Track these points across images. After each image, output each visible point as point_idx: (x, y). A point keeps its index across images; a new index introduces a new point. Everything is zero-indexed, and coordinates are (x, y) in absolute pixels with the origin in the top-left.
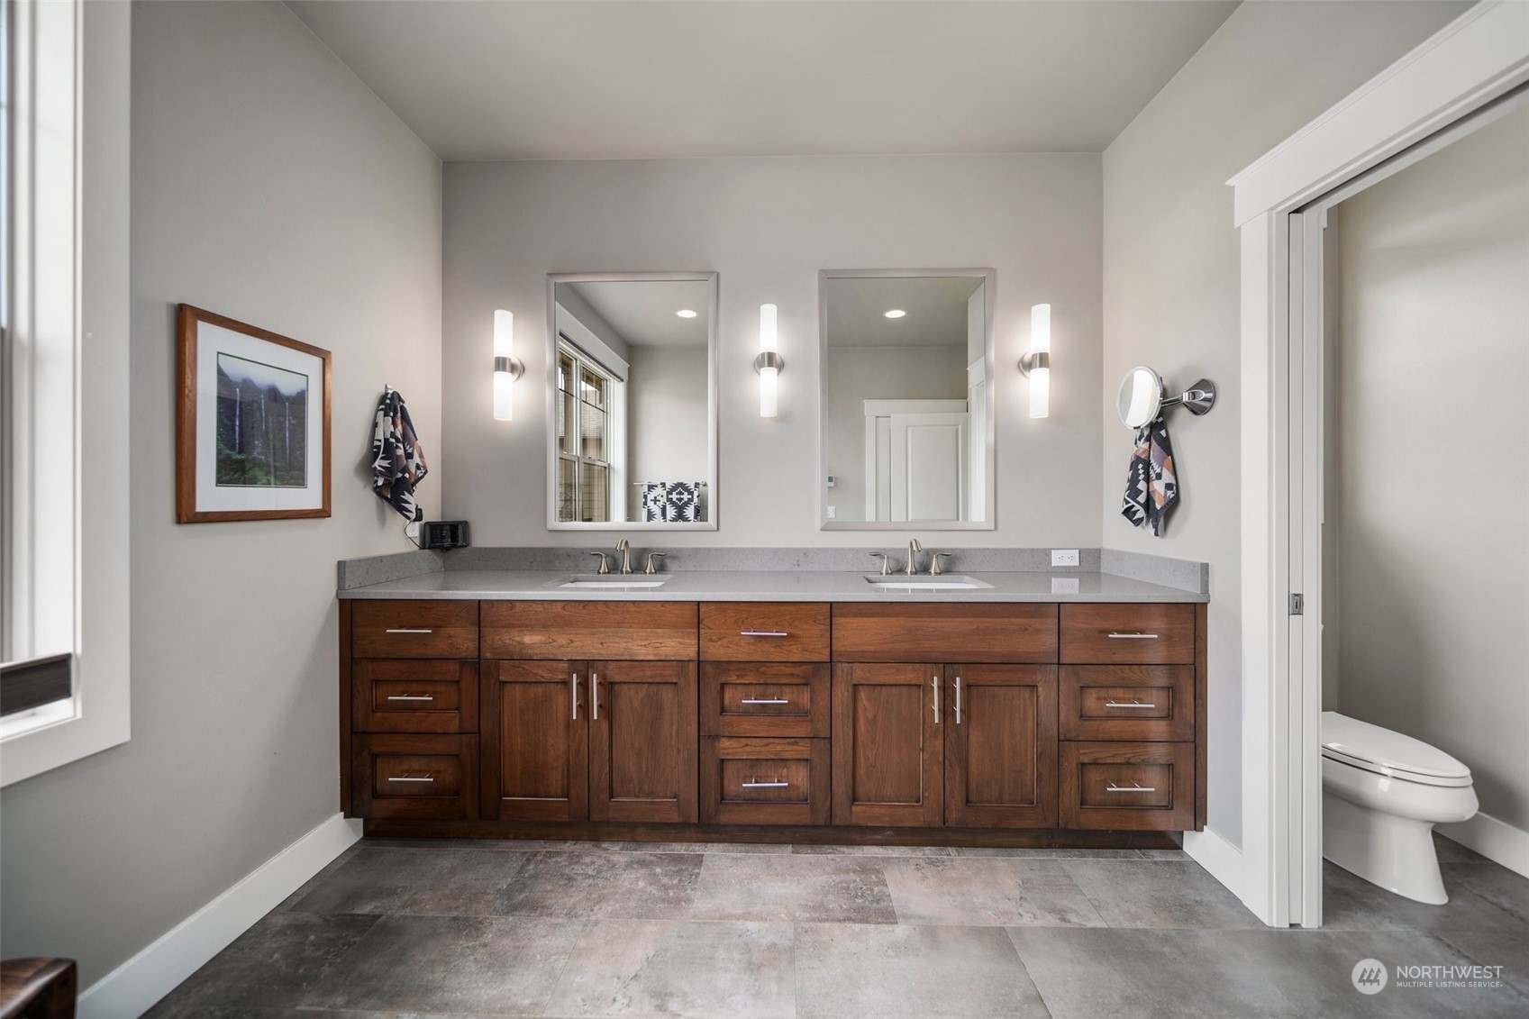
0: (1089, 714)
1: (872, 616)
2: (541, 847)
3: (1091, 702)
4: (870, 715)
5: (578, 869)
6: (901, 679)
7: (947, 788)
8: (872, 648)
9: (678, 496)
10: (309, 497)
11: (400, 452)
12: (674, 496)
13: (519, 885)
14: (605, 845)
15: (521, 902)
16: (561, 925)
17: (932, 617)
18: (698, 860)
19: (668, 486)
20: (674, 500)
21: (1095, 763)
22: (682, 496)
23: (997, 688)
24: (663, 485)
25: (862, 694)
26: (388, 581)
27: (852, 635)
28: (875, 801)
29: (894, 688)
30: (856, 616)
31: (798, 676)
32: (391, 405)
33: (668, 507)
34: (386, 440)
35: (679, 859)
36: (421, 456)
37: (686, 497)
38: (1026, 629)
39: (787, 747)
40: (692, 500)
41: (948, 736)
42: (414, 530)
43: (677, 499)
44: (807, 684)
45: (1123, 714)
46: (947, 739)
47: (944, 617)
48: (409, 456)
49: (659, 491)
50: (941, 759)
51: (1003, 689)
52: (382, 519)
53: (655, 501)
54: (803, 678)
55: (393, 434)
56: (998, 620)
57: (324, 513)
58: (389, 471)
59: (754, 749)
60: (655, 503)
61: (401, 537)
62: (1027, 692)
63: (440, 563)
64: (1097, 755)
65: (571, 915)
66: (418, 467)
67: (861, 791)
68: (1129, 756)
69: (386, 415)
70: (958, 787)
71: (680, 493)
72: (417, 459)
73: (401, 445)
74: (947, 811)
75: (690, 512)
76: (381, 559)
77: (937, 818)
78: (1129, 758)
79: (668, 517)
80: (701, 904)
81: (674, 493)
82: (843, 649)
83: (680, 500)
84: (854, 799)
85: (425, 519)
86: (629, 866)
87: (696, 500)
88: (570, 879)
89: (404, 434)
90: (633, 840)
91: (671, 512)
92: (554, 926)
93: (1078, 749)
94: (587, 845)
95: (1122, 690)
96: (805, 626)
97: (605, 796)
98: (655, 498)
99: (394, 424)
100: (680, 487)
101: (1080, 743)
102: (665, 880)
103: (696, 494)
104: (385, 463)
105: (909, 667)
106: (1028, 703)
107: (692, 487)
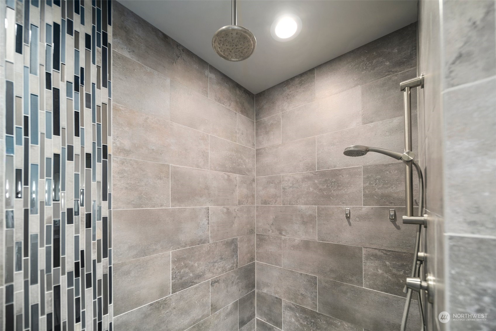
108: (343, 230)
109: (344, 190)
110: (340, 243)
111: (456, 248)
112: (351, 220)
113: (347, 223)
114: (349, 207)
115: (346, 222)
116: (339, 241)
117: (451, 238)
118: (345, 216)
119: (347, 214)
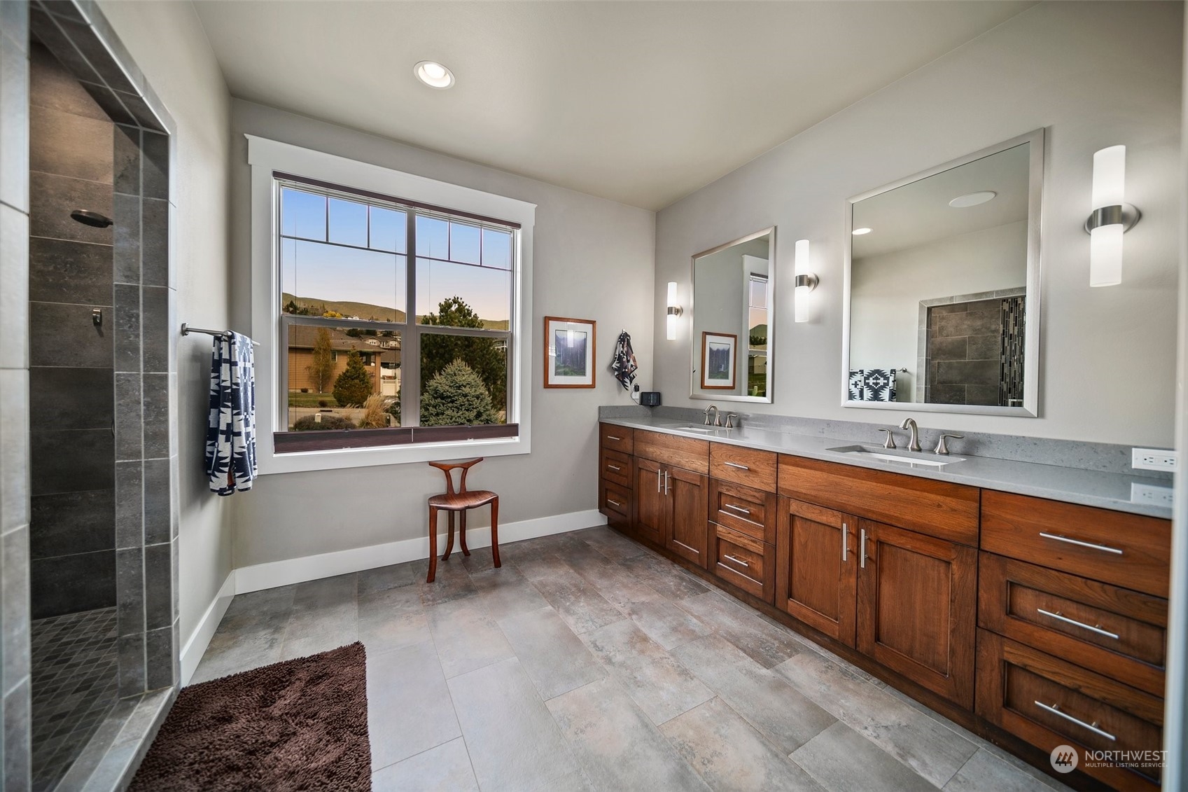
0: (1021, 614)
1: (805, 467)
2: (653, 553)
3: (1025, 601)
4: (803, 540)
5: (656, 566)
6: (823, 519)
7: (859, 620)
8: (804, 491)
9: (875, 381)
10: (587, 380)
11: (625, 360)
12: (871, 381)
13: (632, 560)
14: (676, 565)
15: (628, 565)
16: (630, 577)
17: (849, 476)
18: (707, 590)
19: (865, 373)
20: (871, 384)
21: (1024, 669)
22: (878, 381)
23: (909, 553)
24: (862, 372)
25: (798, 523)
26: (620, 418)
27: (792, 479)
28: (805, 604)
29: (820, 526)
30: (793, 465)
31: (758, 498)
32: (624, 339)
33: (865, 390)
34: (619, 355)
35: (699, 586)
36: (634, 361)
37: (882, 381)
38: (939, 506)
39: (751, 543)
40: (887, 384)
41: (860, 577)
42: (637, 396)
43: (873, 383)
44: (763, 505)
45: (1077, 633)
46: (859, 579)
47: (859, 479)
48: (628, 361)
49: (858, 377)
50: (854, 593)
51: (916, 555)
52: (620, 391)
53: (856, 384)
54: (760, 500)
55: (622, 352)
56: (910, 492)
57: (593, 386)
58: (618, 369)
59: (733, 537)
60: (856, 387)
61: (630, 398)
62: (942, 568)
63: (650, 413)
64: (1029, 662)
65: (637, 576)
66: (632, 366)
67: (795, 591)
68: (1081, 683)
69: (621, 343)
70: (868, 623)
71: (877, 378)
72: (632, 362)
73: (625, 357)
74: (858, 638)
75: (885, 394)
76: (617, 407)
77: (850, 640)
78: (1080, 687)
79: (865, 398)
80: (686, 602)
81: (871, 379)
82: (784, 487)
83: (876, 384)
84: (790, 595)
85: (641, 390)
86: (675, 576)
87: (891, 384)
88: (650, 568)
89: (627, 352)
90: (688, 569)
91: (868, 393)
92: (628, 576)
93: (1001, 644)
94: (670, 562)
95: (1075, 605)
96: (762, 466)
97: (671, 537)
98: (856, 382)
99: (623, 347)
100: (877, 373)
101: (1005, 639)
102: (682, 588)
103: (891, 379)
104: (618, 365)
105: (830, 512)
106: (943, 576)
107: (889, 373)
108: (88, 345)
109: (91, 279)
110: (82, 366)
111: (119, 292)
112: (103, 329)
113: (96, 332)
114: (99, 307)
115: (93, 332)
116: (80, 363)
117: (116, 285)
118: (92, 321)
119: (95, 318)
